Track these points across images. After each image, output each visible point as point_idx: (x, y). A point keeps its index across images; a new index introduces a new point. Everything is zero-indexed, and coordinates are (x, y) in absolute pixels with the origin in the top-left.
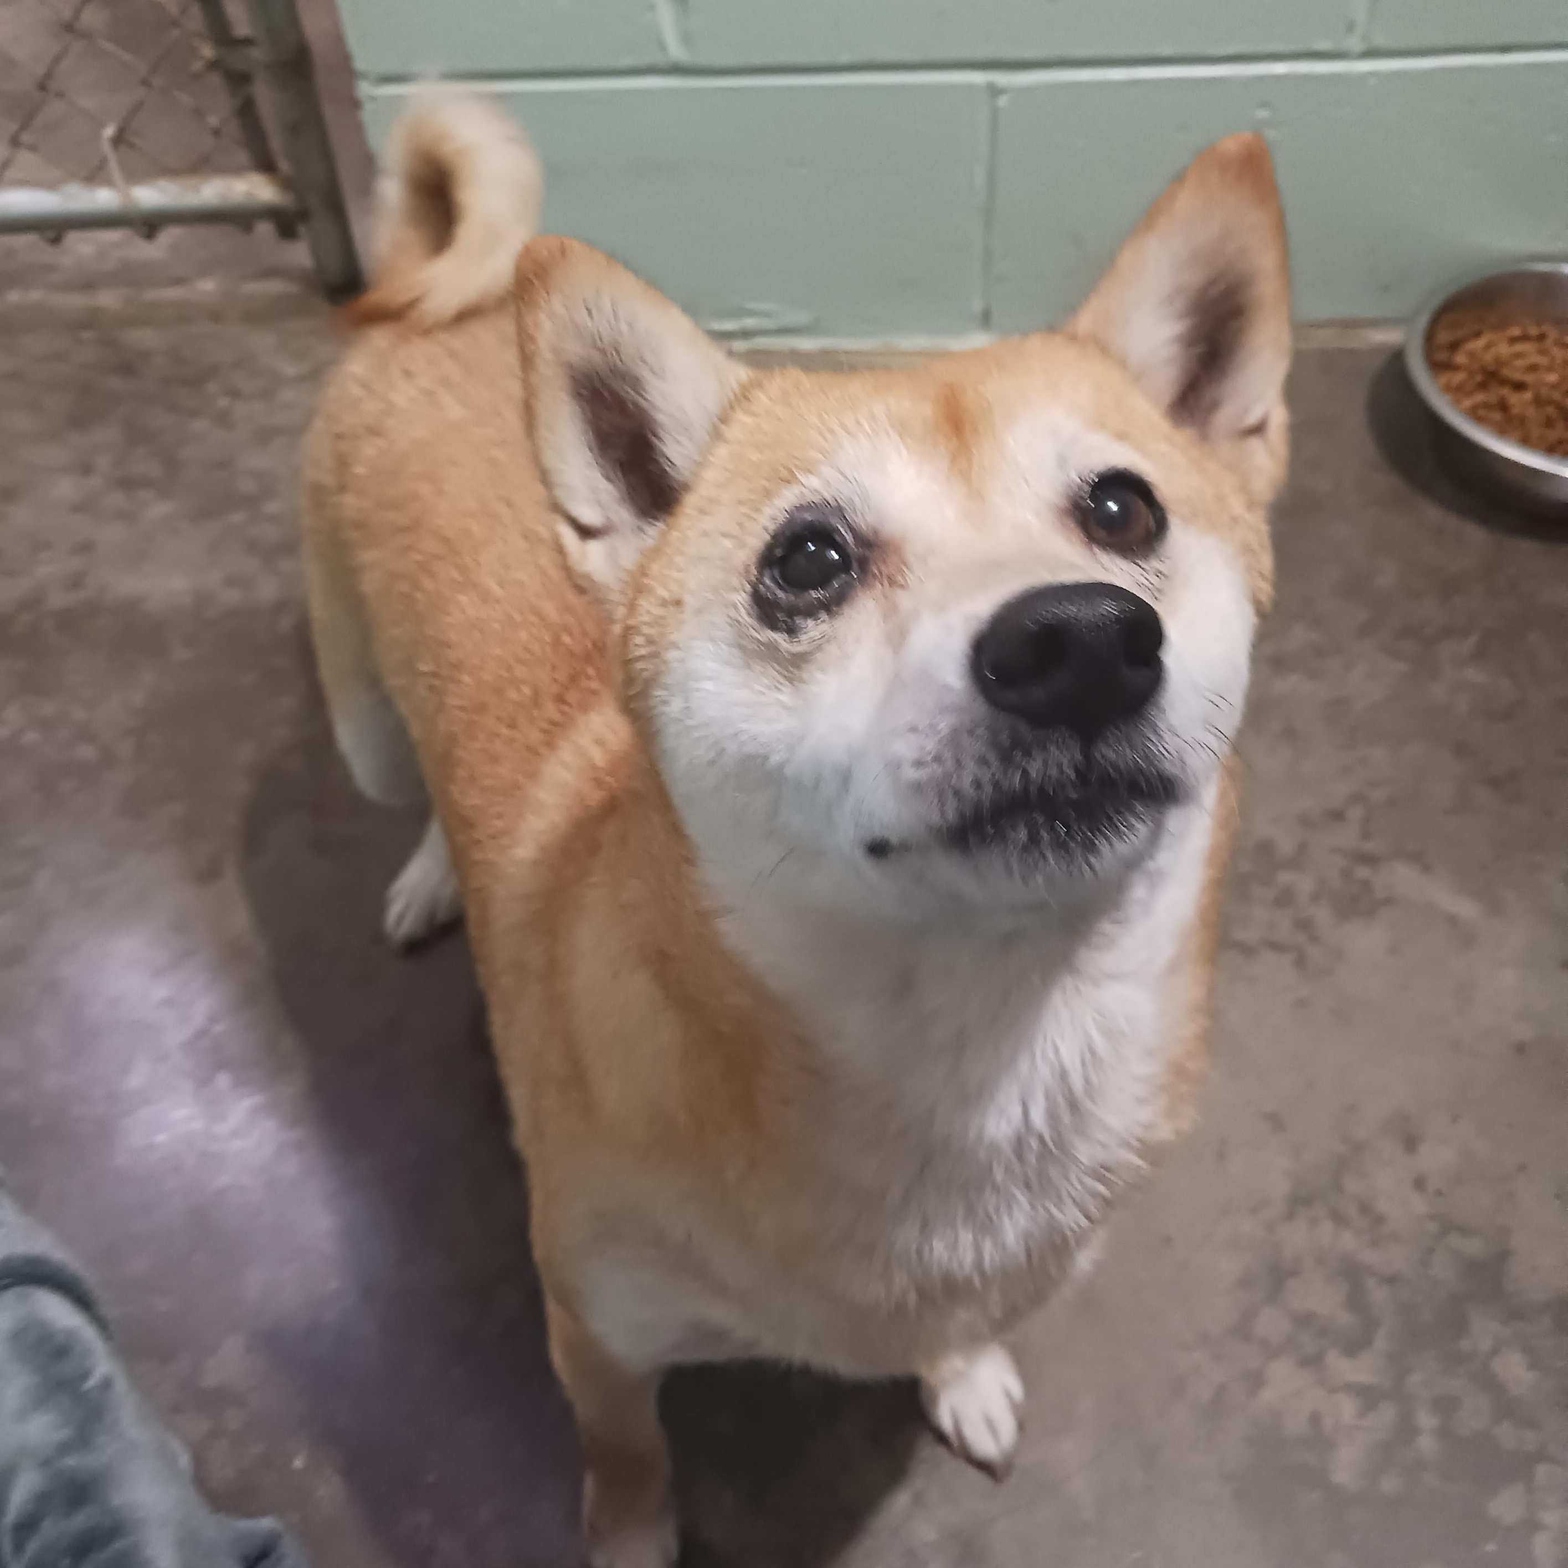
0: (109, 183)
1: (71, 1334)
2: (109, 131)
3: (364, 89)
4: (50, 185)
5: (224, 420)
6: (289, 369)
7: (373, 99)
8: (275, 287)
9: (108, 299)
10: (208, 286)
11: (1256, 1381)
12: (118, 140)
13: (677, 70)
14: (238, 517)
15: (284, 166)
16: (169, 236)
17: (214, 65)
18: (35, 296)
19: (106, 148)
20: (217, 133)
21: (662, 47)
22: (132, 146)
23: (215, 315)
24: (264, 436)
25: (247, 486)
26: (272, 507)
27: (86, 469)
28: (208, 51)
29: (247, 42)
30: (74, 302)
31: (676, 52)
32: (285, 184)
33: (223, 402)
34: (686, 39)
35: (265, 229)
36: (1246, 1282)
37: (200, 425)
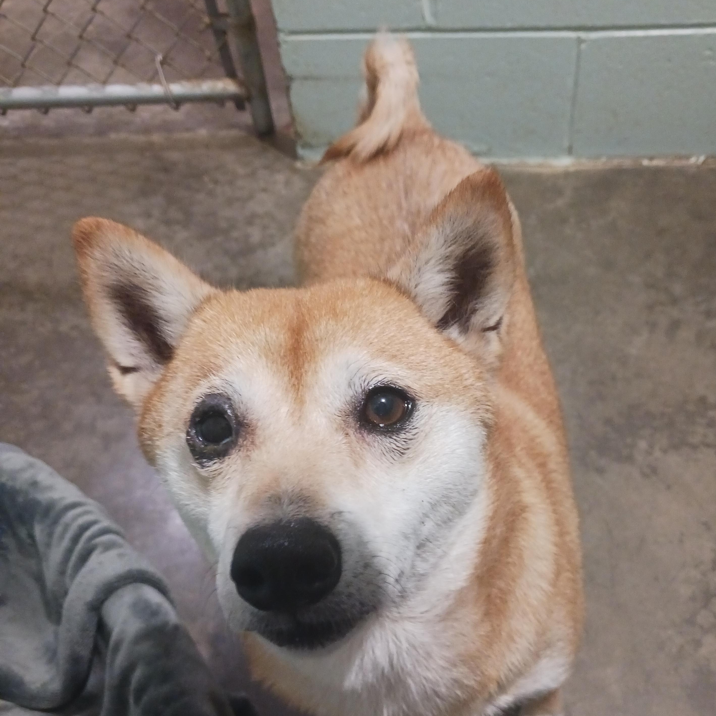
0: (160, 82)
1: (159, 606)
2: (159, 57)
3: (282, 37)
4: (132, 83)
5: (211, 194)
6: (241, 171)
7: (286, 42)
8: (234, 133)
9: (156, 138)
10: (203, 132)
11: (698, 644)
12: (163, 63)
13: (430, 29)
14: (219, 239)
15: (240, 74)
16: (186, 108)
17: (210, 26)
18: (123, 135)
19: (158, 66)
20: (209, 59)
21: (423, 18)
22: (170, 65)
23: (207, 146)
24: (230, 202)
25: (223, 224)
26: (235, 234)
27: (148, 215)
28: (207, 20)
29: (226, 15)
30: (141, 139)
31: (430, 20)
32: (241, 84)
33: (211, 186)
34: (435, 15)
35: (230, 105)
36: (693, 599)
37: (201, 196)
